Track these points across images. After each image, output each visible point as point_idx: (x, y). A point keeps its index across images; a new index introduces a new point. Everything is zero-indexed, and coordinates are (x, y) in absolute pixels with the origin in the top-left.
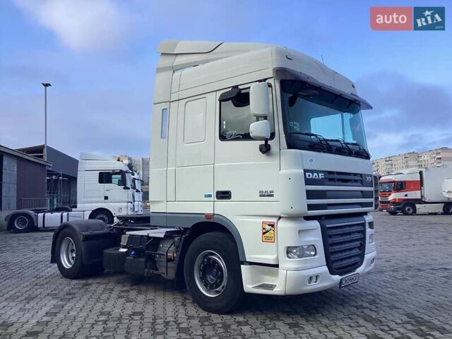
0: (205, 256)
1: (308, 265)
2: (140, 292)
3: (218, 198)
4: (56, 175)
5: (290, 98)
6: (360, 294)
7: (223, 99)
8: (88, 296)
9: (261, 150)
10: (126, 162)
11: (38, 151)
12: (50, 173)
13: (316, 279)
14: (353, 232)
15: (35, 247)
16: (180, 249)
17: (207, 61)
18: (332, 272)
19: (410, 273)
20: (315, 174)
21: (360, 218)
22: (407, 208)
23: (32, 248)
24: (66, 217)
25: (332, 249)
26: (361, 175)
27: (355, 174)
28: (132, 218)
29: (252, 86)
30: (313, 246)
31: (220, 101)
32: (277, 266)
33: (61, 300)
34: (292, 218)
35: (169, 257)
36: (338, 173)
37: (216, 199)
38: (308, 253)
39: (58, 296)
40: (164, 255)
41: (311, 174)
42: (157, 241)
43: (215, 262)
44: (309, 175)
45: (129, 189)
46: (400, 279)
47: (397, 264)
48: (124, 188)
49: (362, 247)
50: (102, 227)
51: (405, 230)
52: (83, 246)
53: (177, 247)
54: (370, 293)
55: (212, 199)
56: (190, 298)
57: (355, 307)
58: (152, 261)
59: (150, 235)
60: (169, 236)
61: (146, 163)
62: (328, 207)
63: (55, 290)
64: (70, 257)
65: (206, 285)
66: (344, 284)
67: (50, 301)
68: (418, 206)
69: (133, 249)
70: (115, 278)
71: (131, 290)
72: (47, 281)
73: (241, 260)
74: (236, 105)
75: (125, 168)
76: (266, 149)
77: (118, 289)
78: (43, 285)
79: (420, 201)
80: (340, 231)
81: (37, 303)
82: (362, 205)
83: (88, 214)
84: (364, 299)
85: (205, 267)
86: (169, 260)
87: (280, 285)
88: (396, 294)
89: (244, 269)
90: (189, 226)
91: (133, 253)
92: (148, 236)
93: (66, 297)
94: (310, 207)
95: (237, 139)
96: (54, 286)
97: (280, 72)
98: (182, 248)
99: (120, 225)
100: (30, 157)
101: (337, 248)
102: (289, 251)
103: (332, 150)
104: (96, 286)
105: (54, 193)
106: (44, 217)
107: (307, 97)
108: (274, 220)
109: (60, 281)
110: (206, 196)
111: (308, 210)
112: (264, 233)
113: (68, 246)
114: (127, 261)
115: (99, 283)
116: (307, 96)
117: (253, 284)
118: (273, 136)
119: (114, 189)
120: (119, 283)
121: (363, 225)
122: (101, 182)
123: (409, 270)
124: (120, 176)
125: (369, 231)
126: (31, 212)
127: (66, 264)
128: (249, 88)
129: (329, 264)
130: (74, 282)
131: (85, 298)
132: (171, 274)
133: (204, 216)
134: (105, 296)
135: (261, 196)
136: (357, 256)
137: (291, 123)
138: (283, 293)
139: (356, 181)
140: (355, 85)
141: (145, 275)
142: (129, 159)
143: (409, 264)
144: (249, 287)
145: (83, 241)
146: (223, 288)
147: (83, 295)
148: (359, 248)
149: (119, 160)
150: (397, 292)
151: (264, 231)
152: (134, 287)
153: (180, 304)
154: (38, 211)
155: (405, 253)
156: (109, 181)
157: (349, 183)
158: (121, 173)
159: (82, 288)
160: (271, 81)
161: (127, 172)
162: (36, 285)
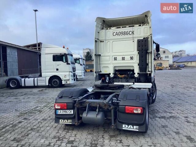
24: (36, 80)
45: (69, 64)
48: (67, 64)
83: (48, 79)
106: (25, 80)
119: (61, 64)
122: (54, 60)
154: (22, 77)
158: (65, 55)
161: (68, 54)
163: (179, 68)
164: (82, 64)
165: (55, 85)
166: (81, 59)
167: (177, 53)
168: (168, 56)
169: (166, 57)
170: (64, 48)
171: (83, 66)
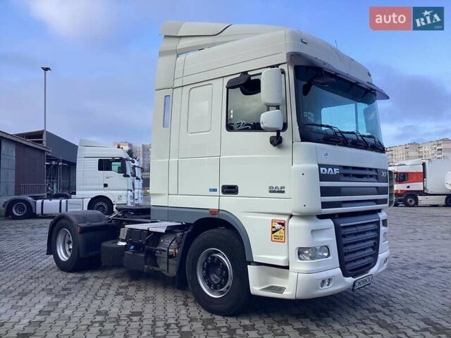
0: (209, 254)
1: (321, 268)
2: (138, 289)
3: (223, 192)
4: (56, 160)
5: (305, 86)
6: (370, 294)
7: (231, 86)
8: (84, 292)
9: (271, 142)
10: (126, 148)
11: (37, 136)
12: (49, 159)
13: (329, 283)
14: (368, 231)
15: (32, 235)
16: (182, 245)
17: (214, 45)
18: (345, 274)
19: (420, 271)
20: (330, 169)
21: (374, 216)
22: (409, 199)
23: (30, 236)
24: (65, 204)
25: (345, 249)
26: (376, 170)
27: (370, 169)
28: (131, 210)
29: (264, 71)
30: (327, 246)
31: (228, 88)
32: (287, 268)
33: (56, 295)
34: (304, 216)
35: (170, 254)
36: (354, 168)
37: (221, 194)
38: (321, 254)
39: (54, 291)
40: (164, 251)
41: (326, 170)
42: (158, 236)
43: (220, 261)
44: (324, 171)
45: (128, 176)
46: (411, 278)
47: (406, 261)
48: (124, 176)
49: (376, 247)
50: (100, 218)
51: (408, 223)
52: (80, 237)
53: (179, 244)
54: (382, 293)
55: (217, 193)
56: (192, 296)
57: (367, 310)
58: (152, 256)
59: (151, 230)
60: (170, 230)
61: (146, 150)
62: (343, 205)
63: (50, 283)
64: (67, 249)
65: (209, 284)
66: (357, 286)
67: (44, 297)
68: (420, 198)
69: (132, 244)
70: (113, 272)
71: (130, 285)
72: (43, 273)
73: (247, 259)
74: (245, 93)
75: (125, 156)
76: (277, 142)
77: (116, 284)
78: (38, 278)
79: (422, 193)
80: (354, 230)
81: (31, 300)
82: (376, 201)
83: (87, 201)
84: (376, 301)
85: (209, 265)
86: (170, 257)
87: (290, 288)
88: (408, 296)
89: (251, 269)
90: (192, 221)
91: (132, 247)
92: (148, 230)
93: (62, 293)
94: (325, 205)
95: (246, 130)
96: (49, 280)
97: (294, 57)
98: (185, 244)
99: (119, 217)
100: (28, 142)
101: (351, 248)
102: (300, 252)
103: (347, 143)
104: (94, 281)
105: (53, 179)
106: (42, 203)
107: (322, 86)
108: (285, 219)
109: (57, 274)
110: (211, 190)
111: (323, 208)
112: (273, 232)
113: (65, 237)
114: (126, 256)
115: (96, 277)
116: (323, 84)
117: (261, 286)
118: (285, 126)
119: (113, 176)
120: (117, 278)
121: (377, 223)
122: (100, 168)
123: (419, 268)
124: (120, 163)
125: (382, 229)
126: (30, 199)
127: (63, 257)
128: (261, 74)
129: (343, 265)
130: (71, 275)
131: (81, 295)
132: (173, 272)
133: (208, 211)
134: (102, 293)
135: (270, 192)
136: (371, 256)
137: (306, 114)
138: (293, 297)
139: (371, 176)
140: (371, 73)
141: (145, 271)
142: (130, 145)
143: (418, 261)
144: (256, 289)
145: (80, 233)
146: (228, 288)
147: (79, 291)
148: (373, 247)
149: (119, 147)
150: (410, 293)
151: (274, 230)
152: (133, 283)
153: (181, 303)
154: (36, 198)
155: (413, 248)
156: (109, 168)
157: (364, 179)
158: (122, 160)
159: (79, 282)
160: (285, 67)
161: (127, 160)
162: (31, 278)
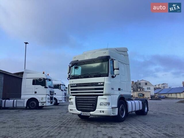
24: (16, 102)
41: (72, 85)
48: (45, 88)
62: (78, 93)
83: (26, 101)
106: (5, 102)
111: (71, 93)
119: (40, 88)
122: (33, 84)
158: (44, 79)
163: (159, 98)
164: (63, 90)
165: (32, 106)
166: (62, 85)
167: (160, 86)
168: (150, 88)
169: (148, 88)
170: (44, 73)
171: (64, 91)
